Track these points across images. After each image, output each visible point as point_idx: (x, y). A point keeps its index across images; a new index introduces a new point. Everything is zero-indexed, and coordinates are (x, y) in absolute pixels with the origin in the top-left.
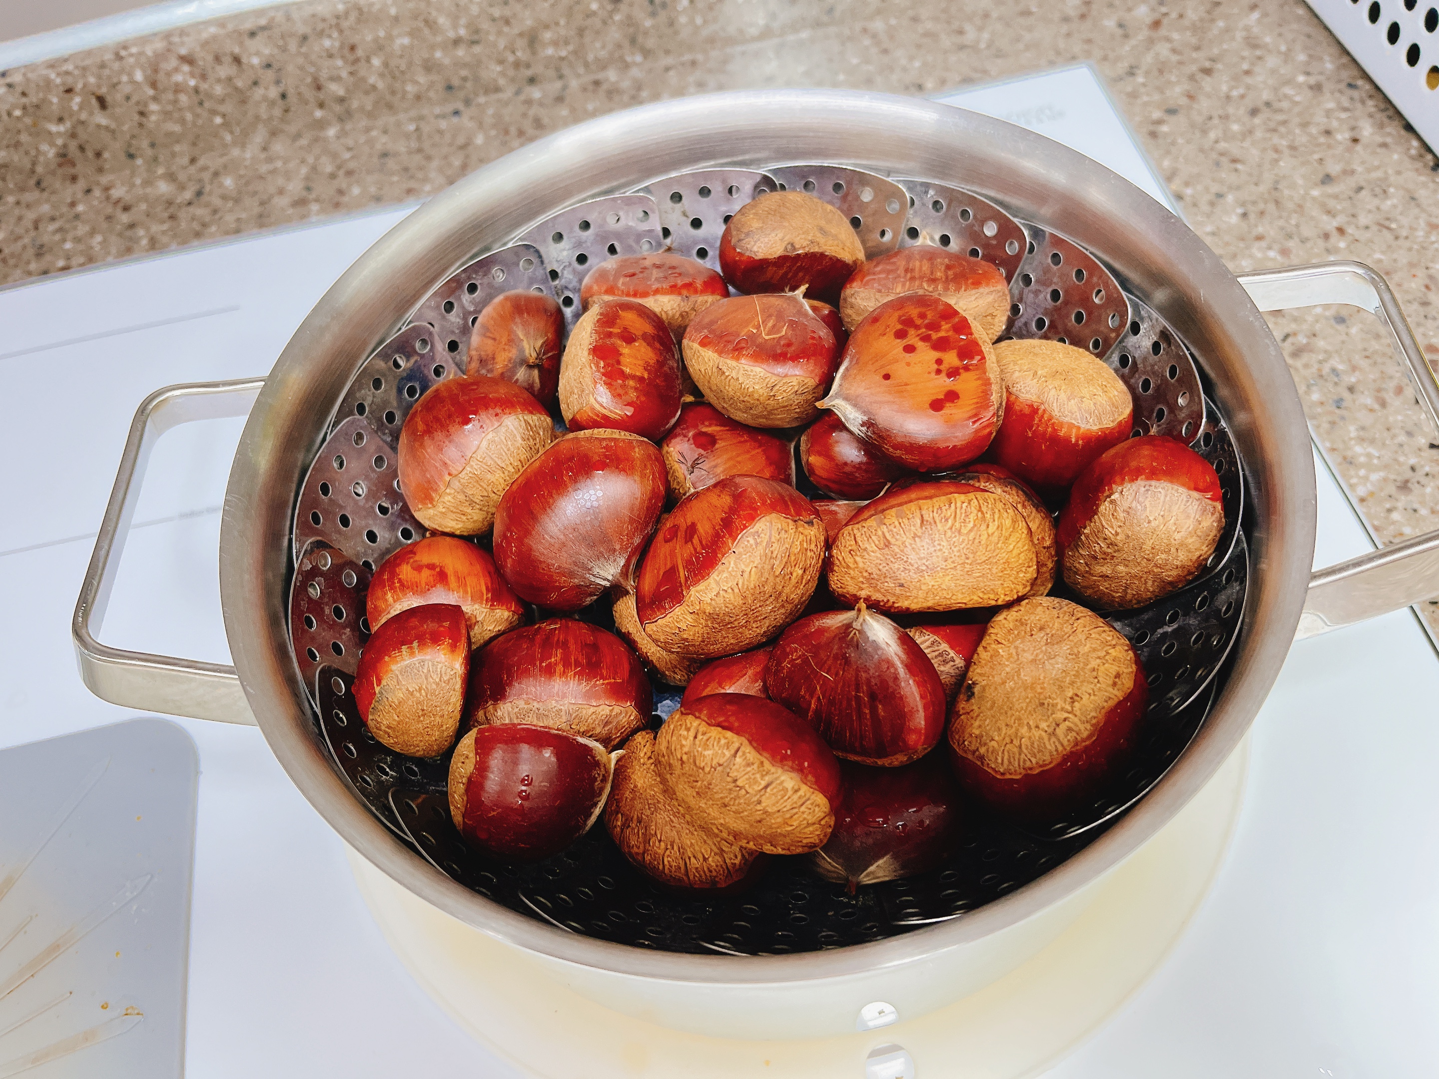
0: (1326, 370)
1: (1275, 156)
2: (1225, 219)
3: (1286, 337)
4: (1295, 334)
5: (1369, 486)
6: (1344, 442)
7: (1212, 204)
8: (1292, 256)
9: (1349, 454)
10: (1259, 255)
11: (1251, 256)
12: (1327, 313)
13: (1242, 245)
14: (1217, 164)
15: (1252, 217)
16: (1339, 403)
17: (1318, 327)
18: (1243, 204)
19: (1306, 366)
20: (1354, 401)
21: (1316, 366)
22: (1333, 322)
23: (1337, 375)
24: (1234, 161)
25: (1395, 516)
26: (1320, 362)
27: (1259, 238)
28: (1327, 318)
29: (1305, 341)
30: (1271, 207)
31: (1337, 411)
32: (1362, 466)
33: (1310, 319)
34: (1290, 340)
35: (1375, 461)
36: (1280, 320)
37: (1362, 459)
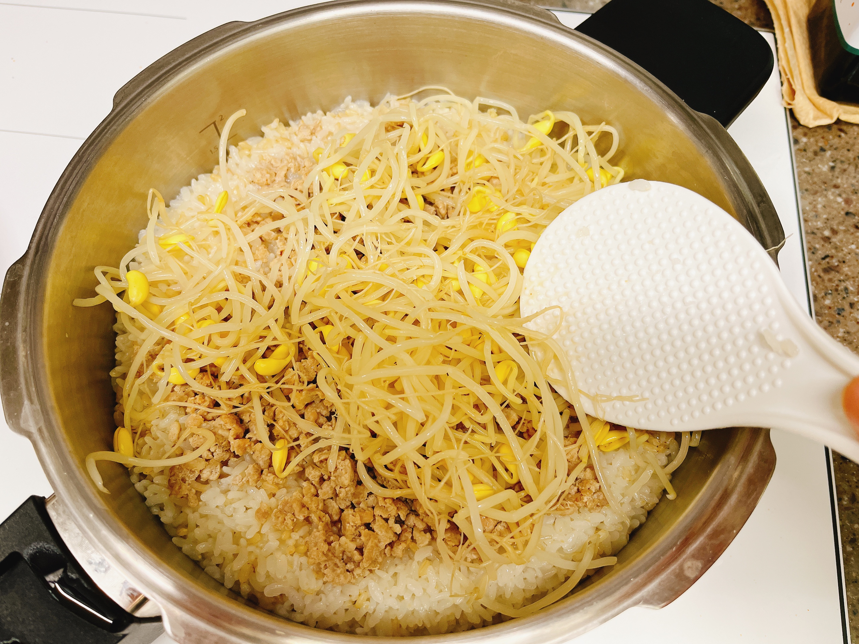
0: (841, 287)
2: (819, 166)
4: (832, 257)
7: (816, 153)
8: (851, 206)
10: (832, 197)
11: (826, 196)
13: (823, 187)
15: (837, 170)
16: (840, 311)
17: (849, 257)
18: (834, 161)
19: (830, 280)
20: (851, 313)
21: (837, 282)
26: (840, 281)
27: (836, 187)
29: (836, 264)
31: (837, 316)
33: (846, 250)
34: (827, 260)
36: (826, 245)
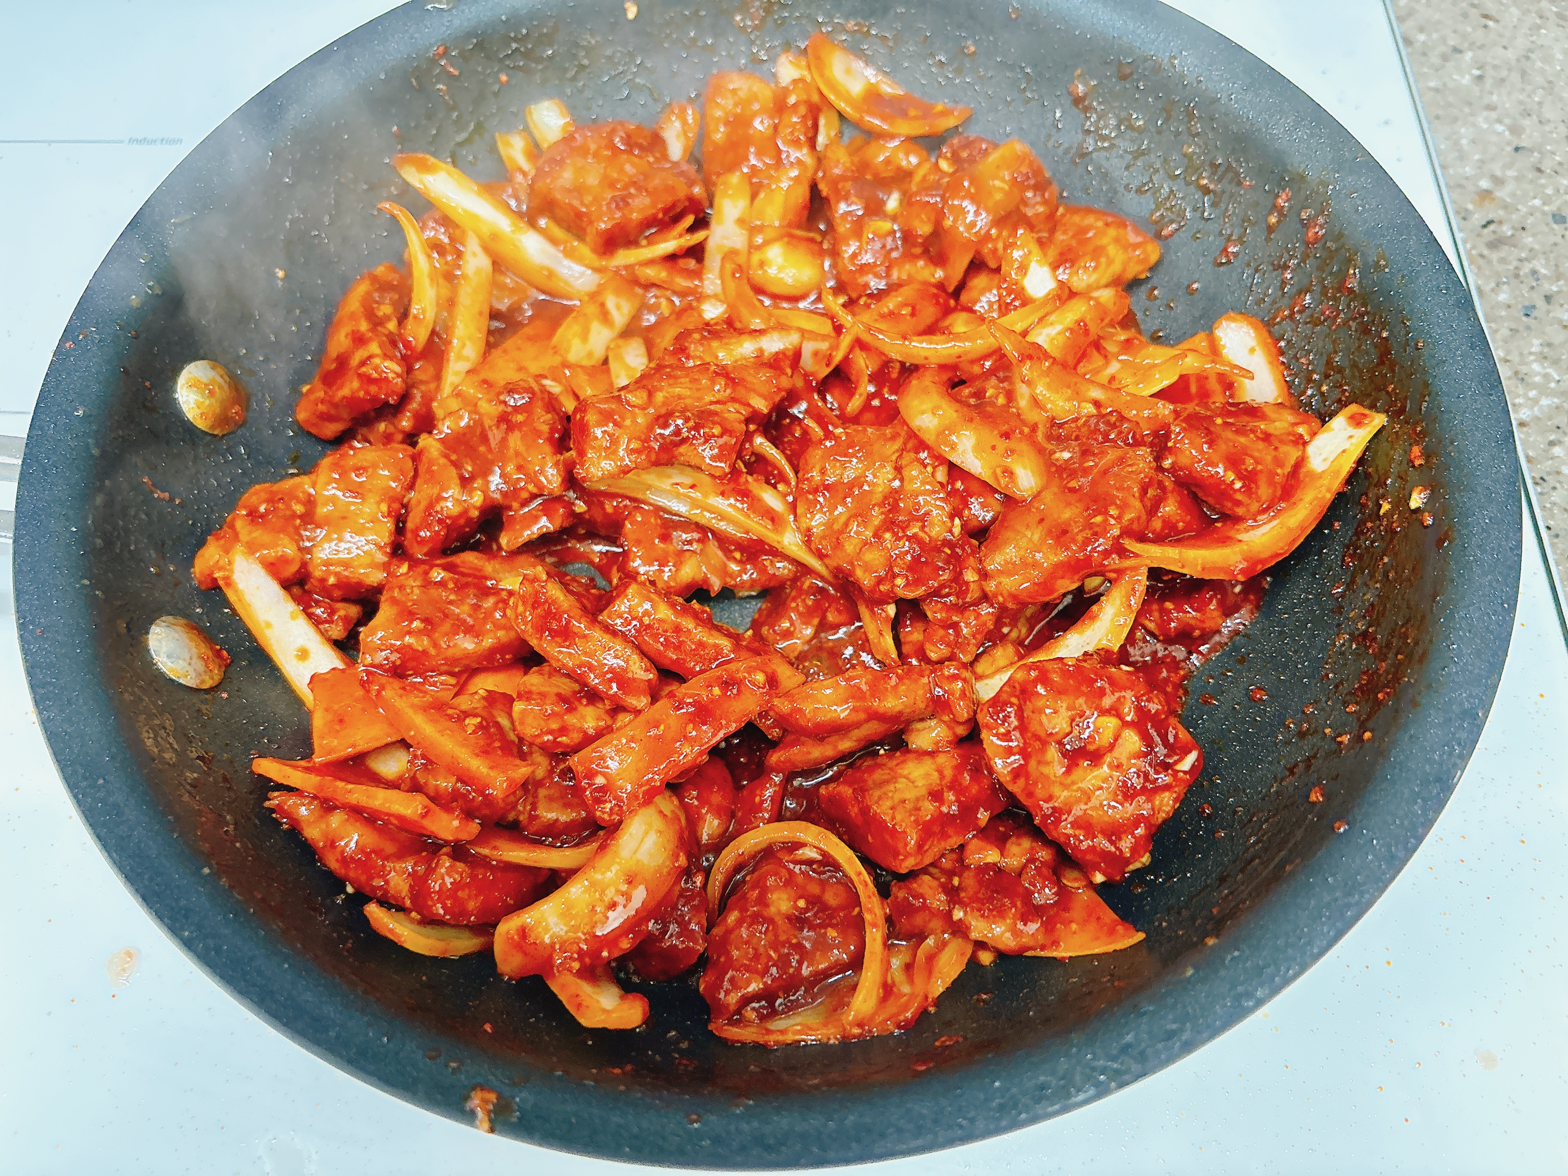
1: (1538, 21)
3: (1490, 222)
5: (1536, 409)
6: (1521, 354)
9: (1524, 369)
12: (1546, 208)
14: (1465, 15)
22: (1550, 219)
23: (1538, 280)
24: (1486, 16)
25: (1557, 450)
28: (1544, 213)
30: (1515, 77)
32: (1534, 386)
35: (1553, 385)
37: (1537, 379)
